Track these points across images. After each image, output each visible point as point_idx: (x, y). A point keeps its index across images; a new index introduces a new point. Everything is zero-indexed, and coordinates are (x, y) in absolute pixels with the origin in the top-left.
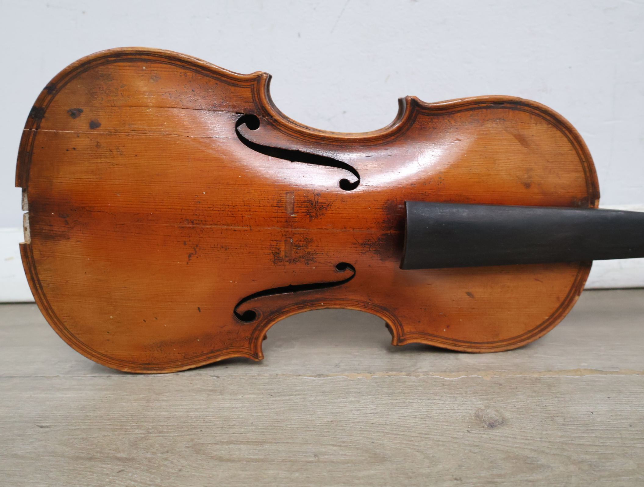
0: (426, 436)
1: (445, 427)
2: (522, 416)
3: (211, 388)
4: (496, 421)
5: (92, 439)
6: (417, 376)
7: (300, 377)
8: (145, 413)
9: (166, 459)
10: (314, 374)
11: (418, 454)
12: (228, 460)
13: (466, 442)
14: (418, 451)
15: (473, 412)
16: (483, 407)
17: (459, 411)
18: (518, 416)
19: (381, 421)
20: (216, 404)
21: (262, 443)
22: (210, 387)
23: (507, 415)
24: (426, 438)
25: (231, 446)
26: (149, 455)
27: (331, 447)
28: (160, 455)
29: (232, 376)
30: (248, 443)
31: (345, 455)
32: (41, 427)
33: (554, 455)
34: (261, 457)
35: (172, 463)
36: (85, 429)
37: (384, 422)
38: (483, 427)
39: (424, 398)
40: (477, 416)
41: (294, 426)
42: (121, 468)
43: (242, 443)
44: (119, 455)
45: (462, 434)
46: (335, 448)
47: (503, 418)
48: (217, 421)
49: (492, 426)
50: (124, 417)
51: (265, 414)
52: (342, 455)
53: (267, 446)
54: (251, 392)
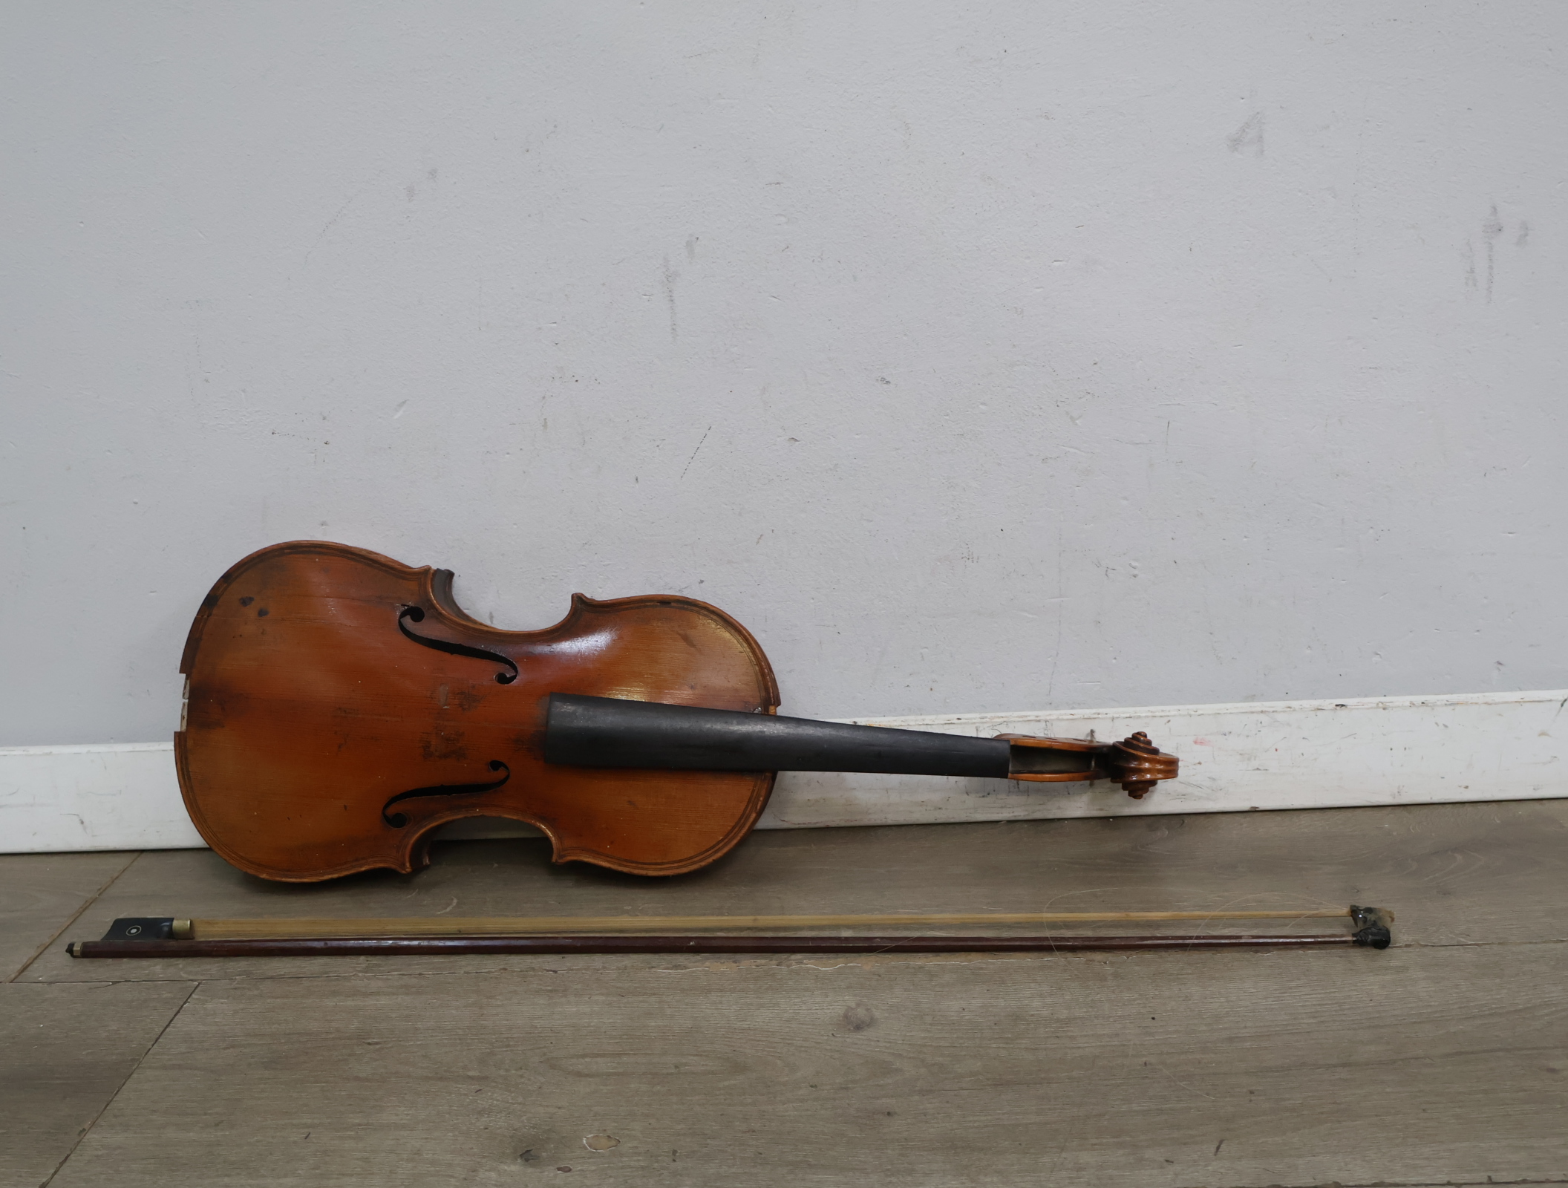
0: (790, 1042)
1: (810, 1030)
2: (892, 1015)
3: (549, 988)
4: (863, 1022)
5: (434, 1056)
6: (788, 966)
7: (654, 970)
8: (482, 1022)
9: (522, 1076)
10: (669, 966)
11: (779, 1062)
12: (587, 1075)
13: (829, 1047)
14: (779, 1058)
15: (842, 1012)
16: (854, 1006)
17: (828, 1011)
18: (887, 1015)
19: (744, 1026)
20: (560, 1009)
21: (619, 1055)
22: (548, 986)
23: (877, 1014)
24: (789, 1044)
25: (587, 1059)
26: (502, 1072)
27: (692, 1057)
28: (513, 1072)
29: (572, 970)
30: (603, 1055)
31: (707, 1065)
32: (369, 1044)
33: (910, 1058)
34: (621, 1070)
35: (529, 1080)
36: (420, 1045)
37: (747, 1026)
38: (849, 1030)
39: (793, 996)
40: (846, 1016)
41: (651, 1034)
42: (478, 1087)
43: (598, 1055)
44: (471, 1073)
45: (826, 1038)
46: (695, 1058)
47: (872, 1019)
48: (566, 1030)
49: (858, 1028)
50: (459, 1029)
51: (618, 1021)
52: (703, 1065)
53: (625, 1059)
54: (598, 992)
